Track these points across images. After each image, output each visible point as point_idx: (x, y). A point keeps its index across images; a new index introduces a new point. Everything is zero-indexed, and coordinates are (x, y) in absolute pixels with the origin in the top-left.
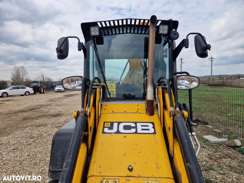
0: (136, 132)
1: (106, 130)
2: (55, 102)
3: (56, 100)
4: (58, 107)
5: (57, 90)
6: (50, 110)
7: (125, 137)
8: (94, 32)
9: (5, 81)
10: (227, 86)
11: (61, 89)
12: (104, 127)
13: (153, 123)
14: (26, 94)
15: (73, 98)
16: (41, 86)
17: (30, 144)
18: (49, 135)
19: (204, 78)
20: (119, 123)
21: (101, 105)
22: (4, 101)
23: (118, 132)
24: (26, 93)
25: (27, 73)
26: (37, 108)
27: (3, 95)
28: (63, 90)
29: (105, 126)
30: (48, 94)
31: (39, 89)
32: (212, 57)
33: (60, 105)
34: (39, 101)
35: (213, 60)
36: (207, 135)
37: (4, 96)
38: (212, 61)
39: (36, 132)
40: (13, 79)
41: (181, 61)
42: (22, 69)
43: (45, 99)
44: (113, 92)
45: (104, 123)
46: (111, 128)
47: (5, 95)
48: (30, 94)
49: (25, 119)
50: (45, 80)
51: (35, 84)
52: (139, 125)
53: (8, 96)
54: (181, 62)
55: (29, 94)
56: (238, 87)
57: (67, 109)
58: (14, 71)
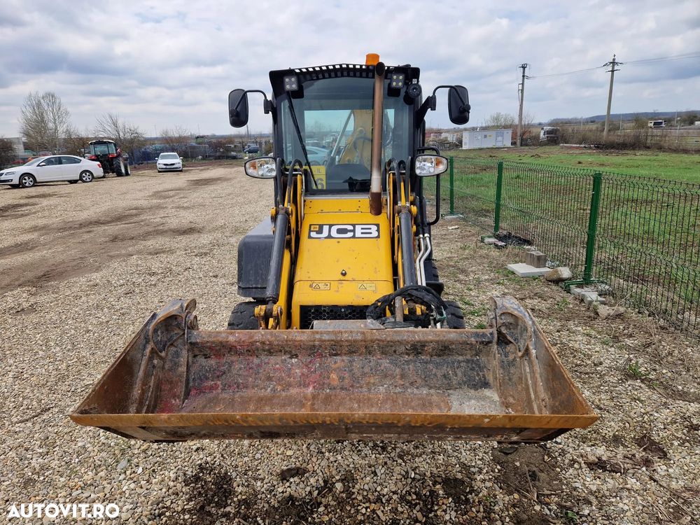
0: (354, 237)
1: (313, 234)
2: (171, 199)
3: (171, 193)
4: (182, 213)
5: (165, 167)
6: (167, 219)
7: (339, 242)
8: (291, 84)
9: (7, 139)
10: (648, 148)
11: (173, 164)
12: (310, 231)
13: (378, 225)
14: (84, 179)
15: (215, 188)
16: (119, 155)
17: (155, 285)
18: (186, 269)
19: (592, 122)
20: (331, 226)
21: (305, 201)
22: (32, 197)
23: (329, 237)
24: (84, 175)
25: (67, 113)
26: (132, 216)
27: (24, 181)
28: (180, 165)
29: (312, 229)
30: (144, 178)
31: (113, 165)
32: (614, 59)
33: (188, 208)
34: (128, 196)
35: (616, 68)
36: (516, 262)
37: (26, 183)
38: (613, 71)
39: (156, 264)
40: (27, 134)
41: (524, 72)
42: (50, 101)
43: (140, 191)
44: (322, 180)
45: (310, 225)
46: (320, 231)
47: (28, 181)
48: (93, 178)
49: (115, 239)
50: (121, 134)
51: (100, 150)
52: (358, 228)
53: (36, 183)
54: (523, 76)
55: (90, 177)
56: (676, 151)
57: (207, 217)
58: (28, 107)
